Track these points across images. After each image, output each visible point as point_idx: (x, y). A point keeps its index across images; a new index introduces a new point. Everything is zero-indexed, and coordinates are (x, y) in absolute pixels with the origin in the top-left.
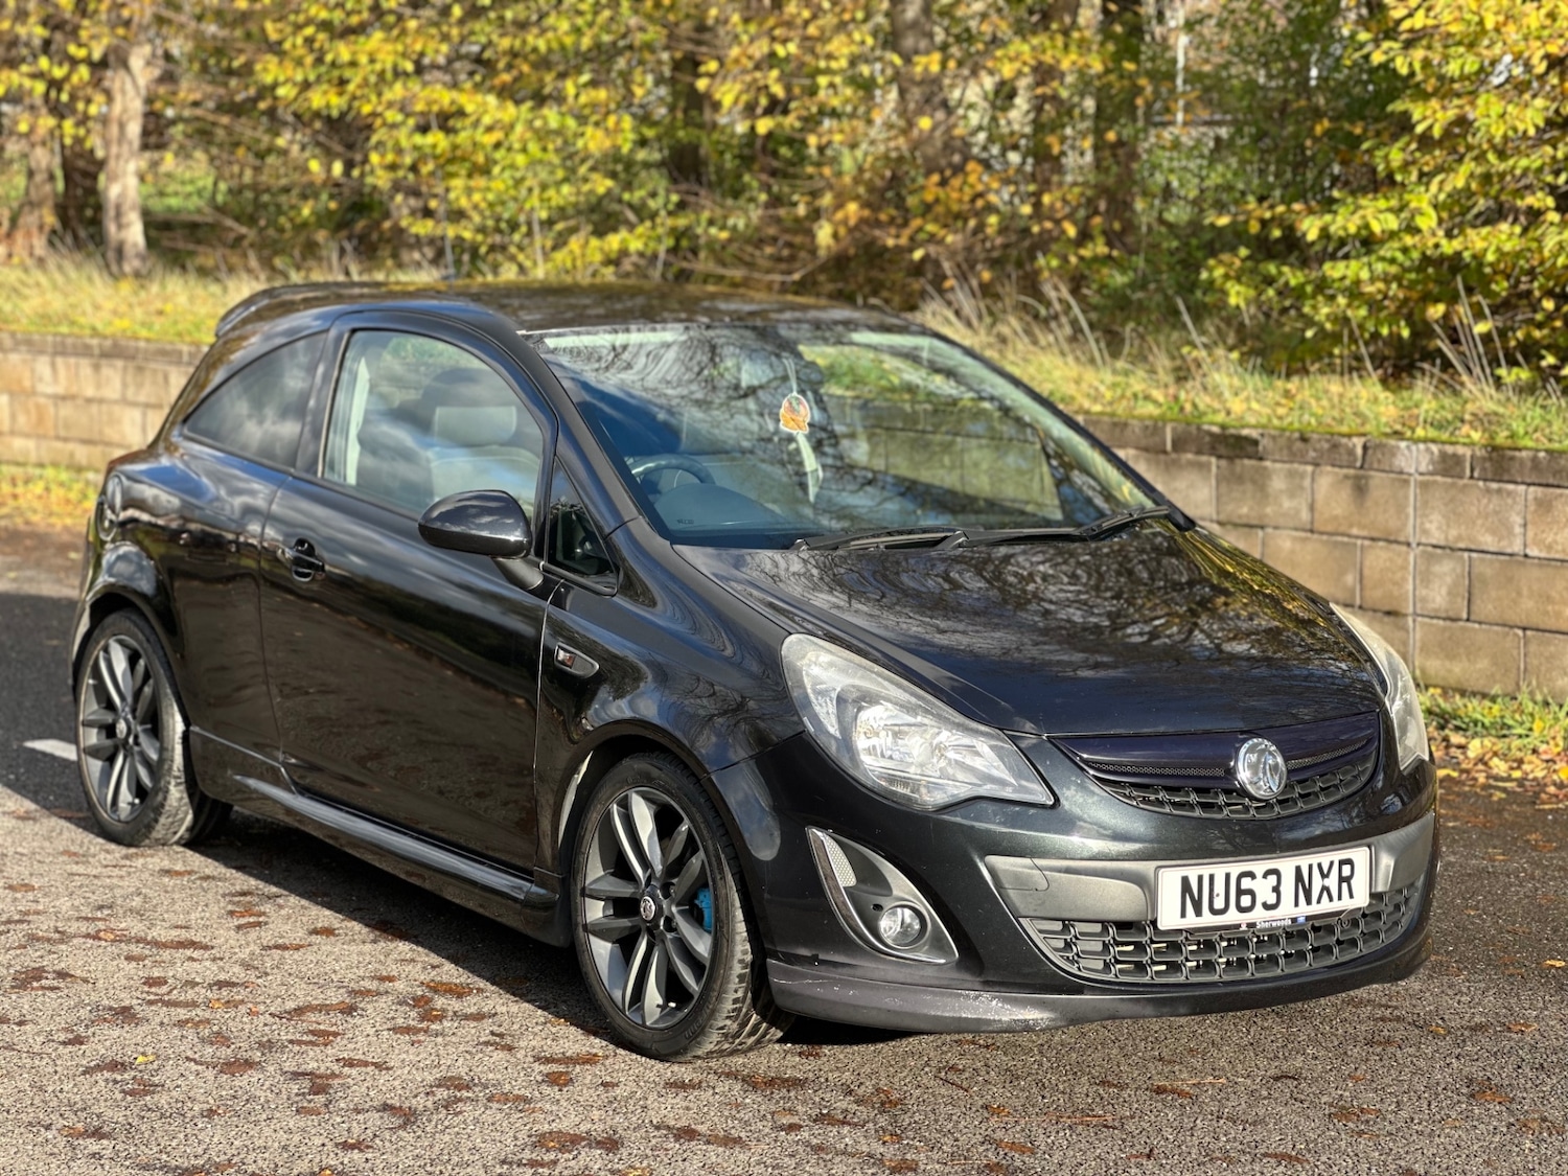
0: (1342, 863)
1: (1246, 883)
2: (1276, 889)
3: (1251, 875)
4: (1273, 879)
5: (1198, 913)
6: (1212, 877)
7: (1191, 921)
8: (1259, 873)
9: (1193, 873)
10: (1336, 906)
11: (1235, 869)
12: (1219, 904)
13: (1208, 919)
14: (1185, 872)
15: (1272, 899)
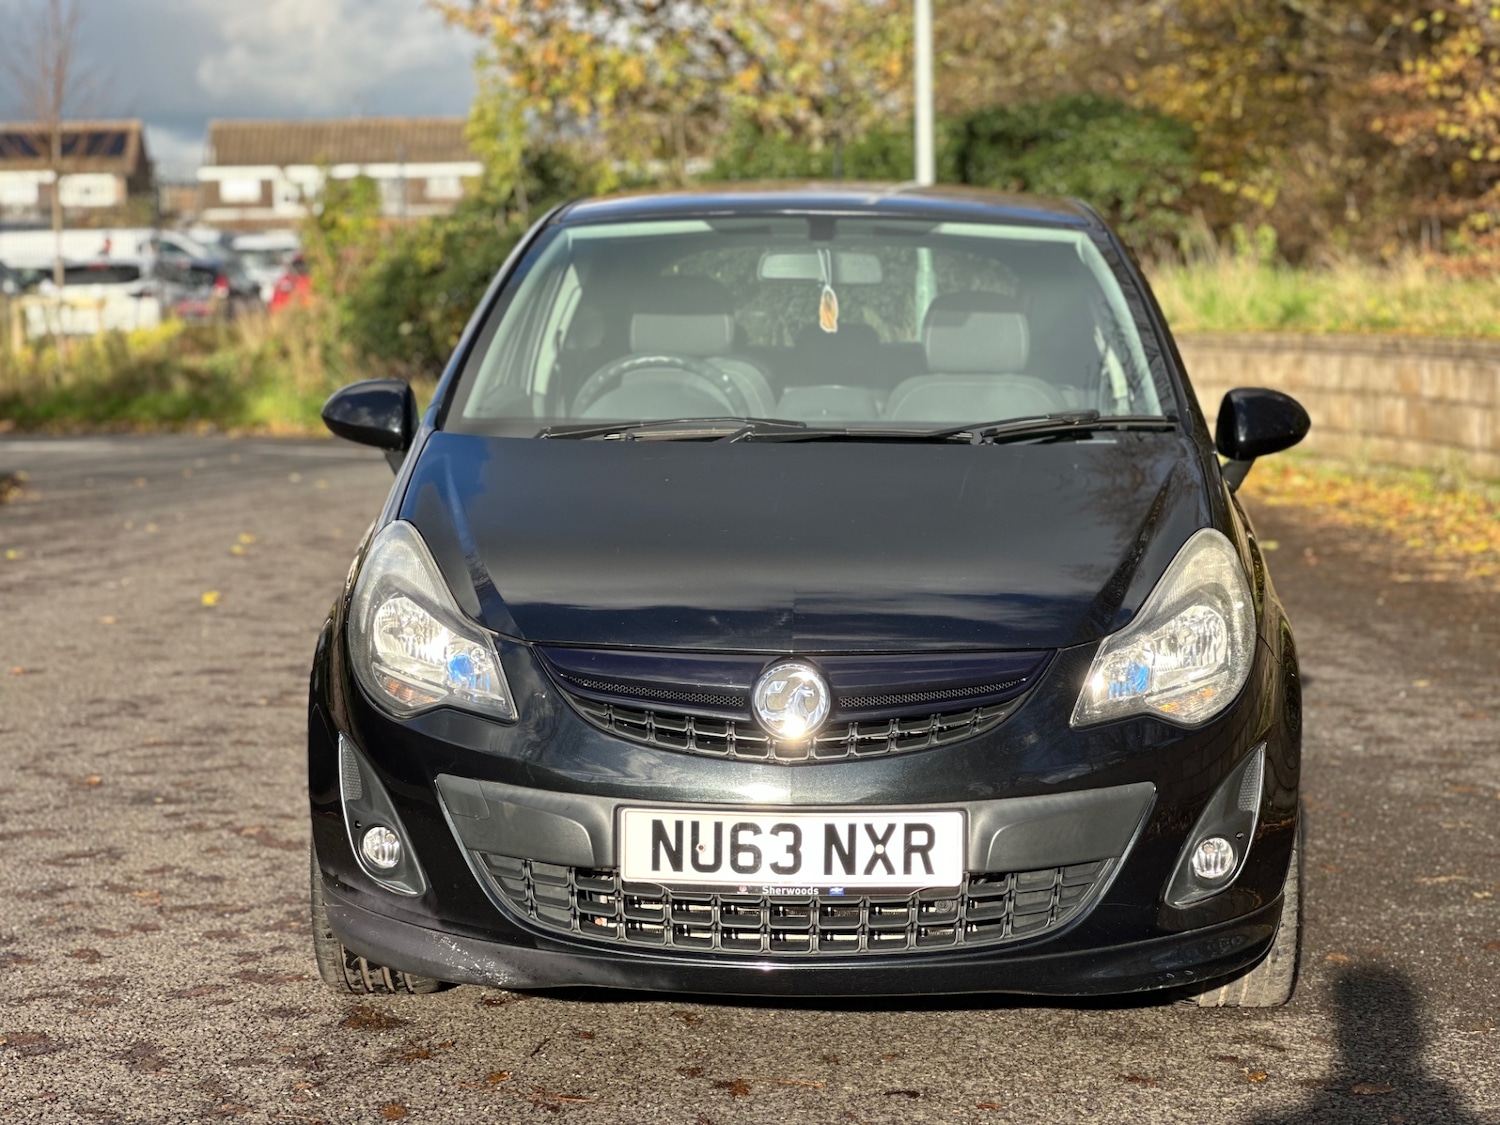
0: (910, 829)
1: (745, 838)
2: (794, 849)
3: (756, 830)
4: (788, 838)
5: (677, 864)
6: (695, 826)
7: (666, 875)
8: (767, 828)
9: (668, 818)
10: (899, 880)
11: (731, 820)
12: (707, 858)
13: (689, 876)
14: (658, 815)
15: (788, 860)
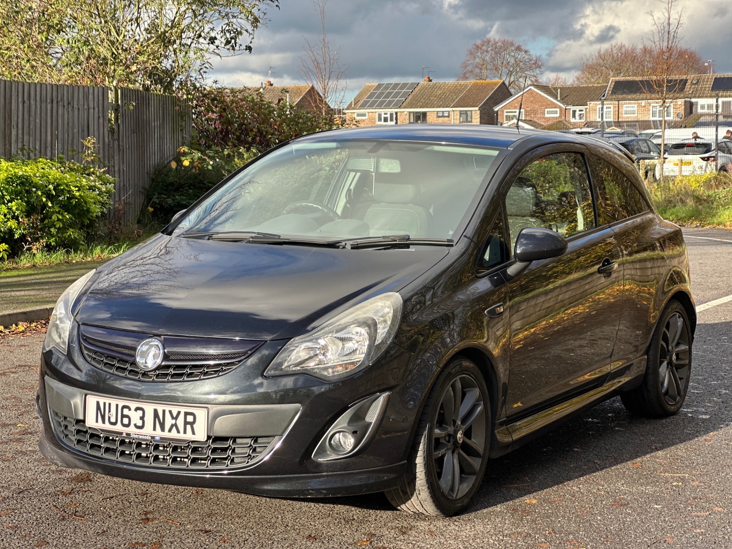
1: (126, 411)
2: (142, 418)
3: (129, 408)
4: (140, 413)
5: (104, 422)
6: (110, 404)
8: (133, 408)
9: (102, 400)
10: (182, 436)
11: (121, 403)
12: (113, 419)
13: (107, 426)
14: (98, 399)
15: (140, 423)
